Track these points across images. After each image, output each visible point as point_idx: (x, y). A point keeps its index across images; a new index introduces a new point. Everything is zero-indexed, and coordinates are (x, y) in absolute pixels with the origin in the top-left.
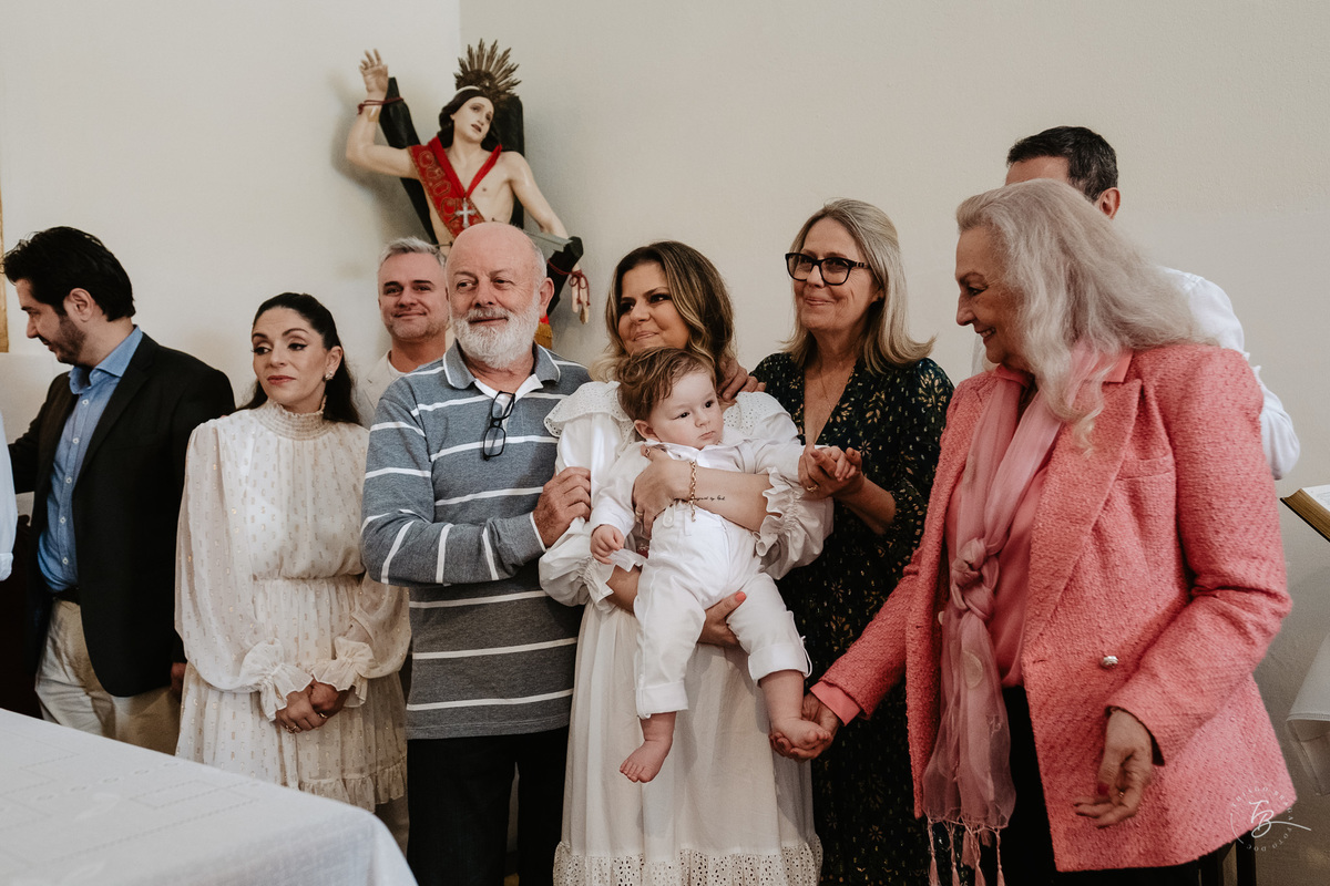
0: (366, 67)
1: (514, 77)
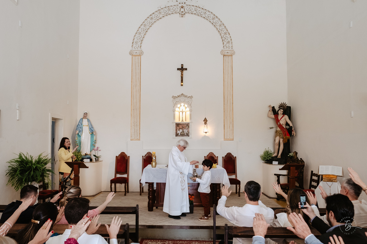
0: (269, 106)
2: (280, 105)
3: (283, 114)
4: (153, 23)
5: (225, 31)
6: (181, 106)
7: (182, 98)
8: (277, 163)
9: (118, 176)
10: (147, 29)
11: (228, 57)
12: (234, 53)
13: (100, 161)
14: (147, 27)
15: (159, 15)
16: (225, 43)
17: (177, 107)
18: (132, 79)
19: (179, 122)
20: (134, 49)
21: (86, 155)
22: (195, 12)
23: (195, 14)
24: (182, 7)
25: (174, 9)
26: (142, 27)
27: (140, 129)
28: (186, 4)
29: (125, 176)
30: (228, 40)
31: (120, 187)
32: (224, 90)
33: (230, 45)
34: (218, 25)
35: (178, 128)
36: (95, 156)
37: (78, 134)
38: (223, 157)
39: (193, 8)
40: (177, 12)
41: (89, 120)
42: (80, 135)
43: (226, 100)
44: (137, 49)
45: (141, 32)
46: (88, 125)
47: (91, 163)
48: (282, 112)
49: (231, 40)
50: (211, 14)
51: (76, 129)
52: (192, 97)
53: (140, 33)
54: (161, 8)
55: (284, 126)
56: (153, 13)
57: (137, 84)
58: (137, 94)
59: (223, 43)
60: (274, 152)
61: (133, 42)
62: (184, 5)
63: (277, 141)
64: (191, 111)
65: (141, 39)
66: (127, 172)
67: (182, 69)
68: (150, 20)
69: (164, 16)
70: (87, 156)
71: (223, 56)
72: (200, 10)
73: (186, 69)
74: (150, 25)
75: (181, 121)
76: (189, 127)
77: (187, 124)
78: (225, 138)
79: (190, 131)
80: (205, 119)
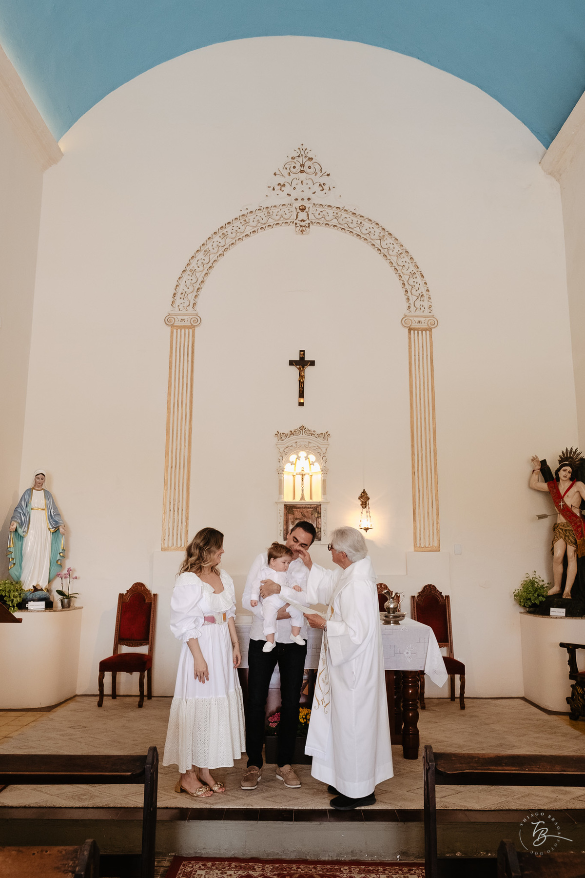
0: (532, 460)
1: (581, 455)
2: (561, 454)
3: (571, 479)
4: (227, 246)
5: (412, 268)
6: (298, 458)
7: (302, 438)
8: (562, 612)
9: (125, 649)
10: (212, 261)
11: (420, 332)
12: (436, 324)
13: (76, 608)
14: (213, 257)
15: (242, 228)
16: (413, 299)
17: (290, 462)
18: (170, 386)
19: (294, 501)
20: (177, 311)
21: (36, 589)
22: (335, 222)
23: (334, 226)
24: (303, 209)
25: (281, 212)
26: (200, 256)
27: (187, 519)
28: (312, 201)
29: (143, 650)
30: (419, 291)
31: (128, 681)
32: (412, 417)
33: (426, 304)
34: (394, 253)
35: (290, 517)
36: (60, 593)
37: (16, 530)
38: (413, 597)
39: (330, 211)
40: (289, 221)
41: (48, 495)
42: (21, 533)
43: (417, 442)
44: (184, 312)
45: (196, 267)
46: (44, 507)
47: (49, 614)
48: (569, 472)
49: (428, 290)
50: (375, 227)
51: (13, 517)
52: (326, 435)
53: (193, 272)
54: (249, 211)
55: (577, 512)
56: (229, 223)
57: (182, 401)
58: (181, 426)
59: (408, 299)
60: (551, 584)
61: (175, 294)
62: (306, 203)
63: (559, 552)
64: (325, 471)
65: (197, 286)
66: (148, 639)
67: (302, 363)
68: (220, 240)
69: (256, 229)
70: (38, 594)
71: (407, 330)
72: (347, 216)
73: (312, 363)
74: (221, 252)
75: (298, 499)
76: (321, 514)
77: (315, 506)
78: (418, 545)
79: (324, 524)
80: (364, 492)
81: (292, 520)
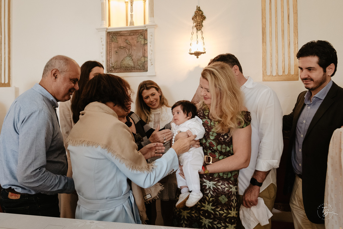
35: (114, 45)
76: (147, 40)
77: (141, 31)
78: (269, 73)
79: (151, 52)
80: (199, 10)
81: (116, 49)
